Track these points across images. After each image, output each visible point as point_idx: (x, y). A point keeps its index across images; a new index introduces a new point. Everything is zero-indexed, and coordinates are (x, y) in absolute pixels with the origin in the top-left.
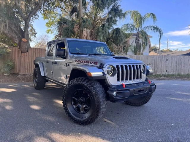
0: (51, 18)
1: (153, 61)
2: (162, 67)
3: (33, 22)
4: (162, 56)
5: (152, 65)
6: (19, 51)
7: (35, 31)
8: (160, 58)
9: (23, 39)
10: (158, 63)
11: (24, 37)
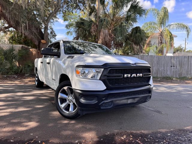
0: (70, 20)
1: (178, 62)
2: (188, 69)
3: (54, 24)
4: (188, 56)
5: (176, 67)
6: (38, 52)
7: (55, 34)
8: (186, 59)
9: (42, 41)
10: (184, 65)
11: (43, 39)
